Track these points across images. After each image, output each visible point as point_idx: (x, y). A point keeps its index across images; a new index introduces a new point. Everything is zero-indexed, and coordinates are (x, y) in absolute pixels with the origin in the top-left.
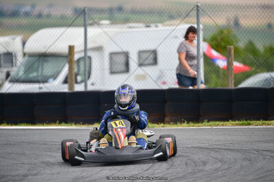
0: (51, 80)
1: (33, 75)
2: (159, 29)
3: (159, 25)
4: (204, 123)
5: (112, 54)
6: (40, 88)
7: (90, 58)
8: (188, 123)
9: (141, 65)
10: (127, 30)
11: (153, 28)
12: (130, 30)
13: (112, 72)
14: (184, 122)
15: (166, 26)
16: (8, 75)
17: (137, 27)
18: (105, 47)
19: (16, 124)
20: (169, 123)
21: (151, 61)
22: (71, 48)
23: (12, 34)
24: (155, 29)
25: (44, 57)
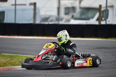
0: (91, 19)
1: (84, 17)
6: (87, 22)
7: (108, 10)
19: (76, 37)
22: (100, 6)
25: (88, 9)
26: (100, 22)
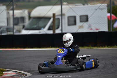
0: (42, 29)
2: (89, 6)
3: (89, 4)
4: (115, 46)
5: (69, 17)
6: (40, 32)
7: (59, 19)
8: (108, 46)
9: (81, 21)
10: (75, 7)
11: (86, 6)
12: (77, 6)
13: (69, 25)
14: (106, 46)
15: (92, 4)
16: (24, 27)
17: (80, 5)
18: (66, 14)
19: (32, 48)
20: (99, 46)
21: (86, 20)
23: (24, 9)
24: (87, 6)
25: (39, 18)
26: (54, 31)
